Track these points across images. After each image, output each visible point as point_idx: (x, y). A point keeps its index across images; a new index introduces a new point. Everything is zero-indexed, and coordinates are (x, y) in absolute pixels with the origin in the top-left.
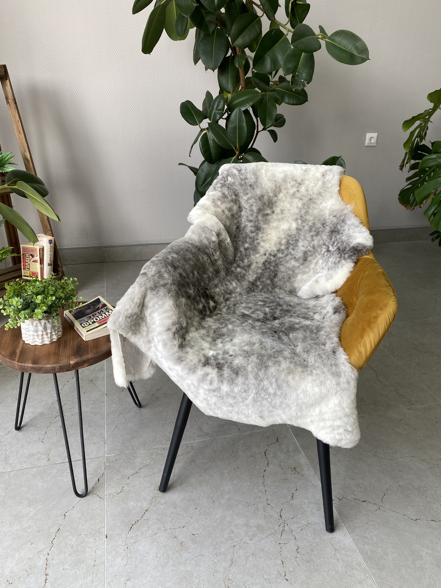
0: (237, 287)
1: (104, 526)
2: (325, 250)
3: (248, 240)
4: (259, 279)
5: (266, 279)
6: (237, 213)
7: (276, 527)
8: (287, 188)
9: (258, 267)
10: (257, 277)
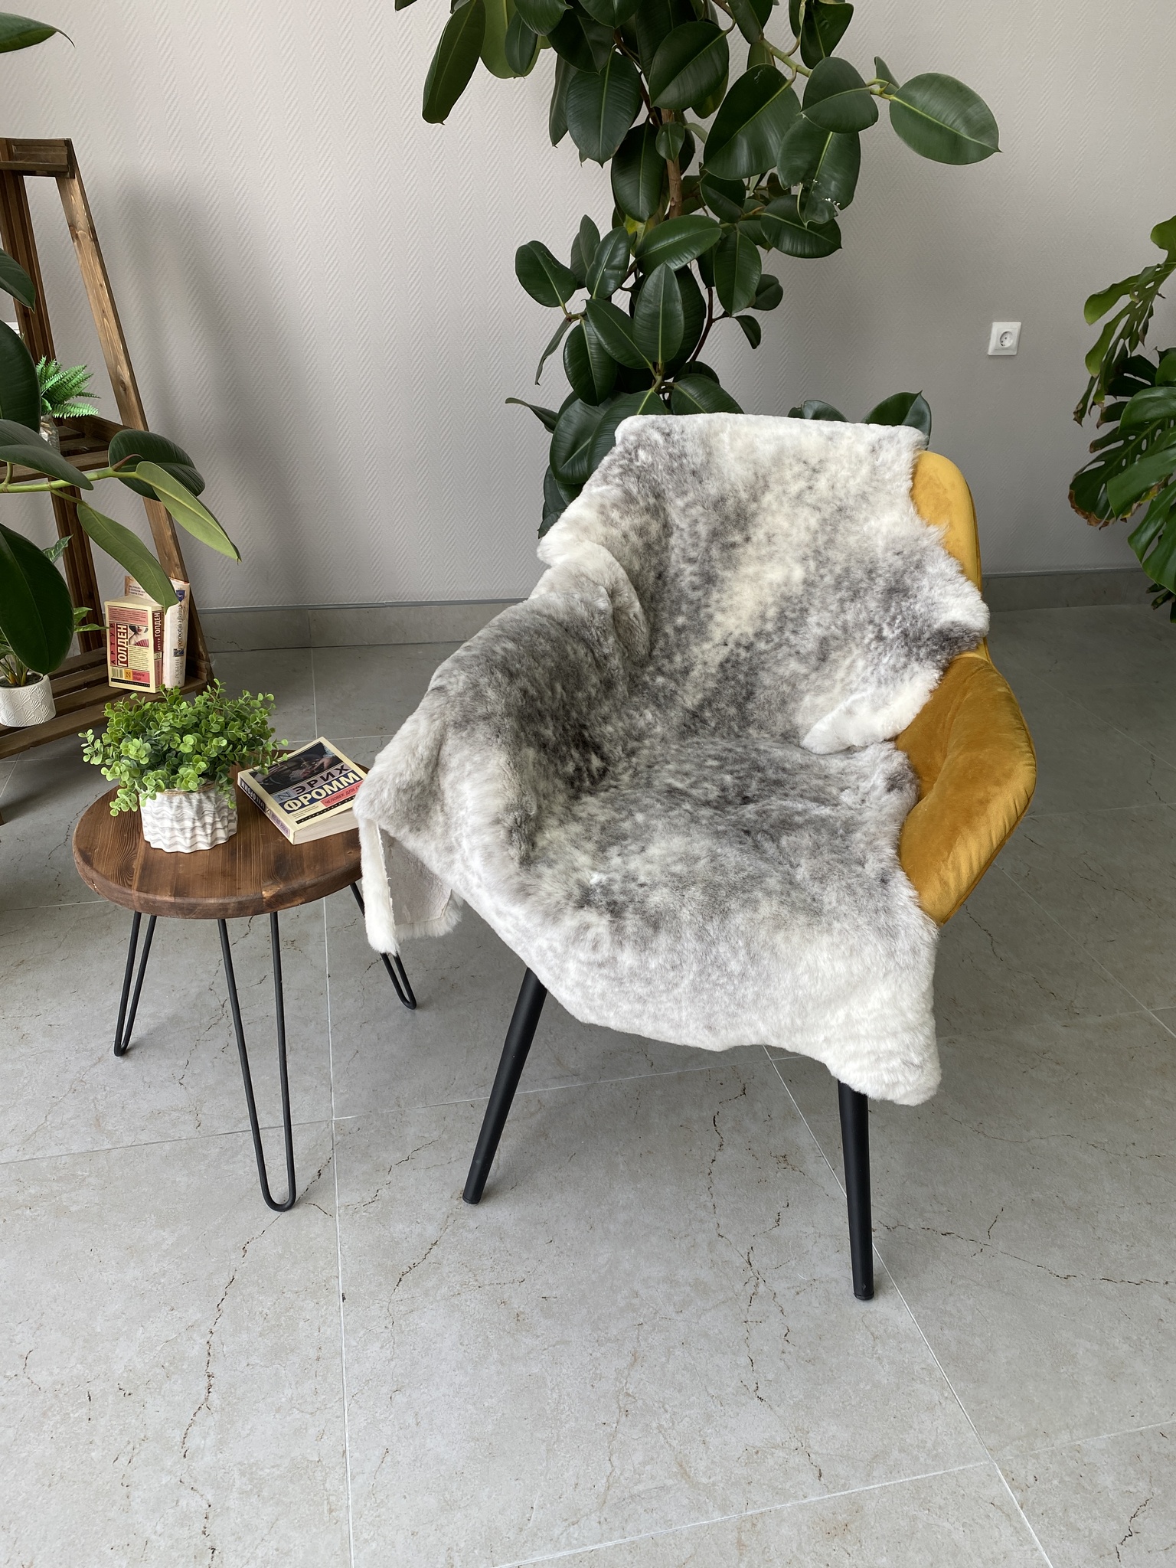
0: (656, 722)
1: (336, 1274)
2: (871, 636)
3: (684, 607)
4: (710, 704)
5: (727, 705)
6: (659, 540)
7: (739, 1286)
8: (782, 481)
9: (707, 675)
10: (704, 700)
